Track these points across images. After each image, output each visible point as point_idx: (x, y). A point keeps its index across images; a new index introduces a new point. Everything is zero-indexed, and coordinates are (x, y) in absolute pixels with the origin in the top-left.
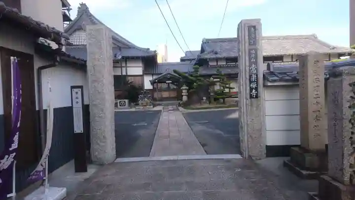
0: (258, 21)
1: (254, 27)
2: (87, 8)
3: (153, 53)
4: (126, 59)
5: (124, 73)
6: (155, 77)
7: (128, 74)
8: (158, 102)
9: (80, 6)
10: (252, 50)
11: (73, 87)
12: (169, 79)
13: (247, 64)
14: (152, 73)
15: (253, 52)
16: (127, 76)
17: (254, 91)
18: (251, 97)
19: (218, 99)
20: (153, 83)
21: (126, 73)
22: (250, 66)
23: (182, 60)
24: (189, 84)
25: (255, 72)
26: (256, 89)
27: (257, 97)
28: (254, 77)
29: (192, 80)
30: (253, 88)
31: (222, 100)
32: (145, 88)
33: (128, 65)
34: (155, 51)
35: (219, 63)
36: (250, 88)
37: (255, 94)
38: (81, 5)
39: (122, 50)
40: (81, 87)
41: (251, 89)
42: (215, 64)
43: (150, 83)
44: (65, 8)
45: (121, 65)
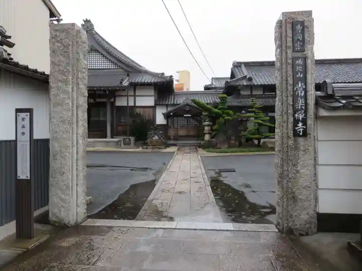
0: (309, 13)
1: (302, 23)
2: (92, 25)
3: (168, 78)
4: (134, 86)
5: (131, 104)
6: (169, 109)
7: (137, 105)
8: (172, 142)
9: (84, 23)
10: (298, 58)
11: (18, 111)
12: (188, 112)
13: (291, 81)
14: (167, 103)
15: (300, 62)
16: (135, 107)
17: (300, 124)
18: (296, 134)
19: (251, 139)
20: (167, 116)
21: (135, 103)
22: (294, 85)
23: (207, 88)
24: (214, 118)
25: (303, 94)
26: (304, 122)
27: (305, 134)
28: (301, 102)
29: (216, 113)
30: (299, 120)
31: (256, 142)
32: (157, 123)
33: (137, 94)
34: (171, 76)
35: (255, 93)
36: (295, 119)
37: (301, 130)
38: (84, 21)
39: (131, 75)
40: (30, 111)
41: (296, 122)
42: (248, 93)
43: (163, 116)
44: (54, 19)
45: (128, 93)
